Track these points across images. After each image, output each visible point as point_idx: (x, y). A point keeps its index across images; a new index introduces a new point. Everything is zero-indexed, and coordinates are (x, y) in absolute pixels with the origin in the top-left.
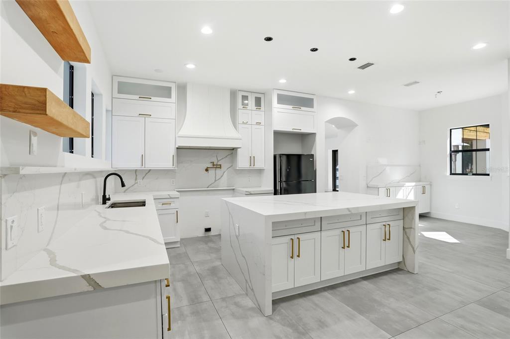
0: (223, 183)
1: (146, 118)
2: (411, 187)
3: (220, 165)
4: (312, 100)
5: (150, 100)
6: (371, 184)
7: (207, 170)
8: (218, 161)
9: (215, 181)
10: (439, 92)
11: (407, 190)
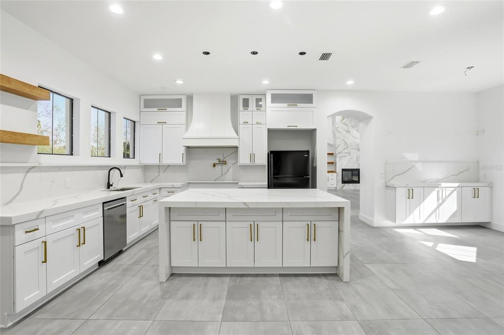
0: (229, 177)
1: (163, 125)
2: (452, 189)
3: (225, 161)
4: (311, 95)
5: (165, 110)
6: (391, 183)
7: (214, 165)
8: (224, 158)
9: (222, 175)
10: (468, 68)
11: (444, 191)
